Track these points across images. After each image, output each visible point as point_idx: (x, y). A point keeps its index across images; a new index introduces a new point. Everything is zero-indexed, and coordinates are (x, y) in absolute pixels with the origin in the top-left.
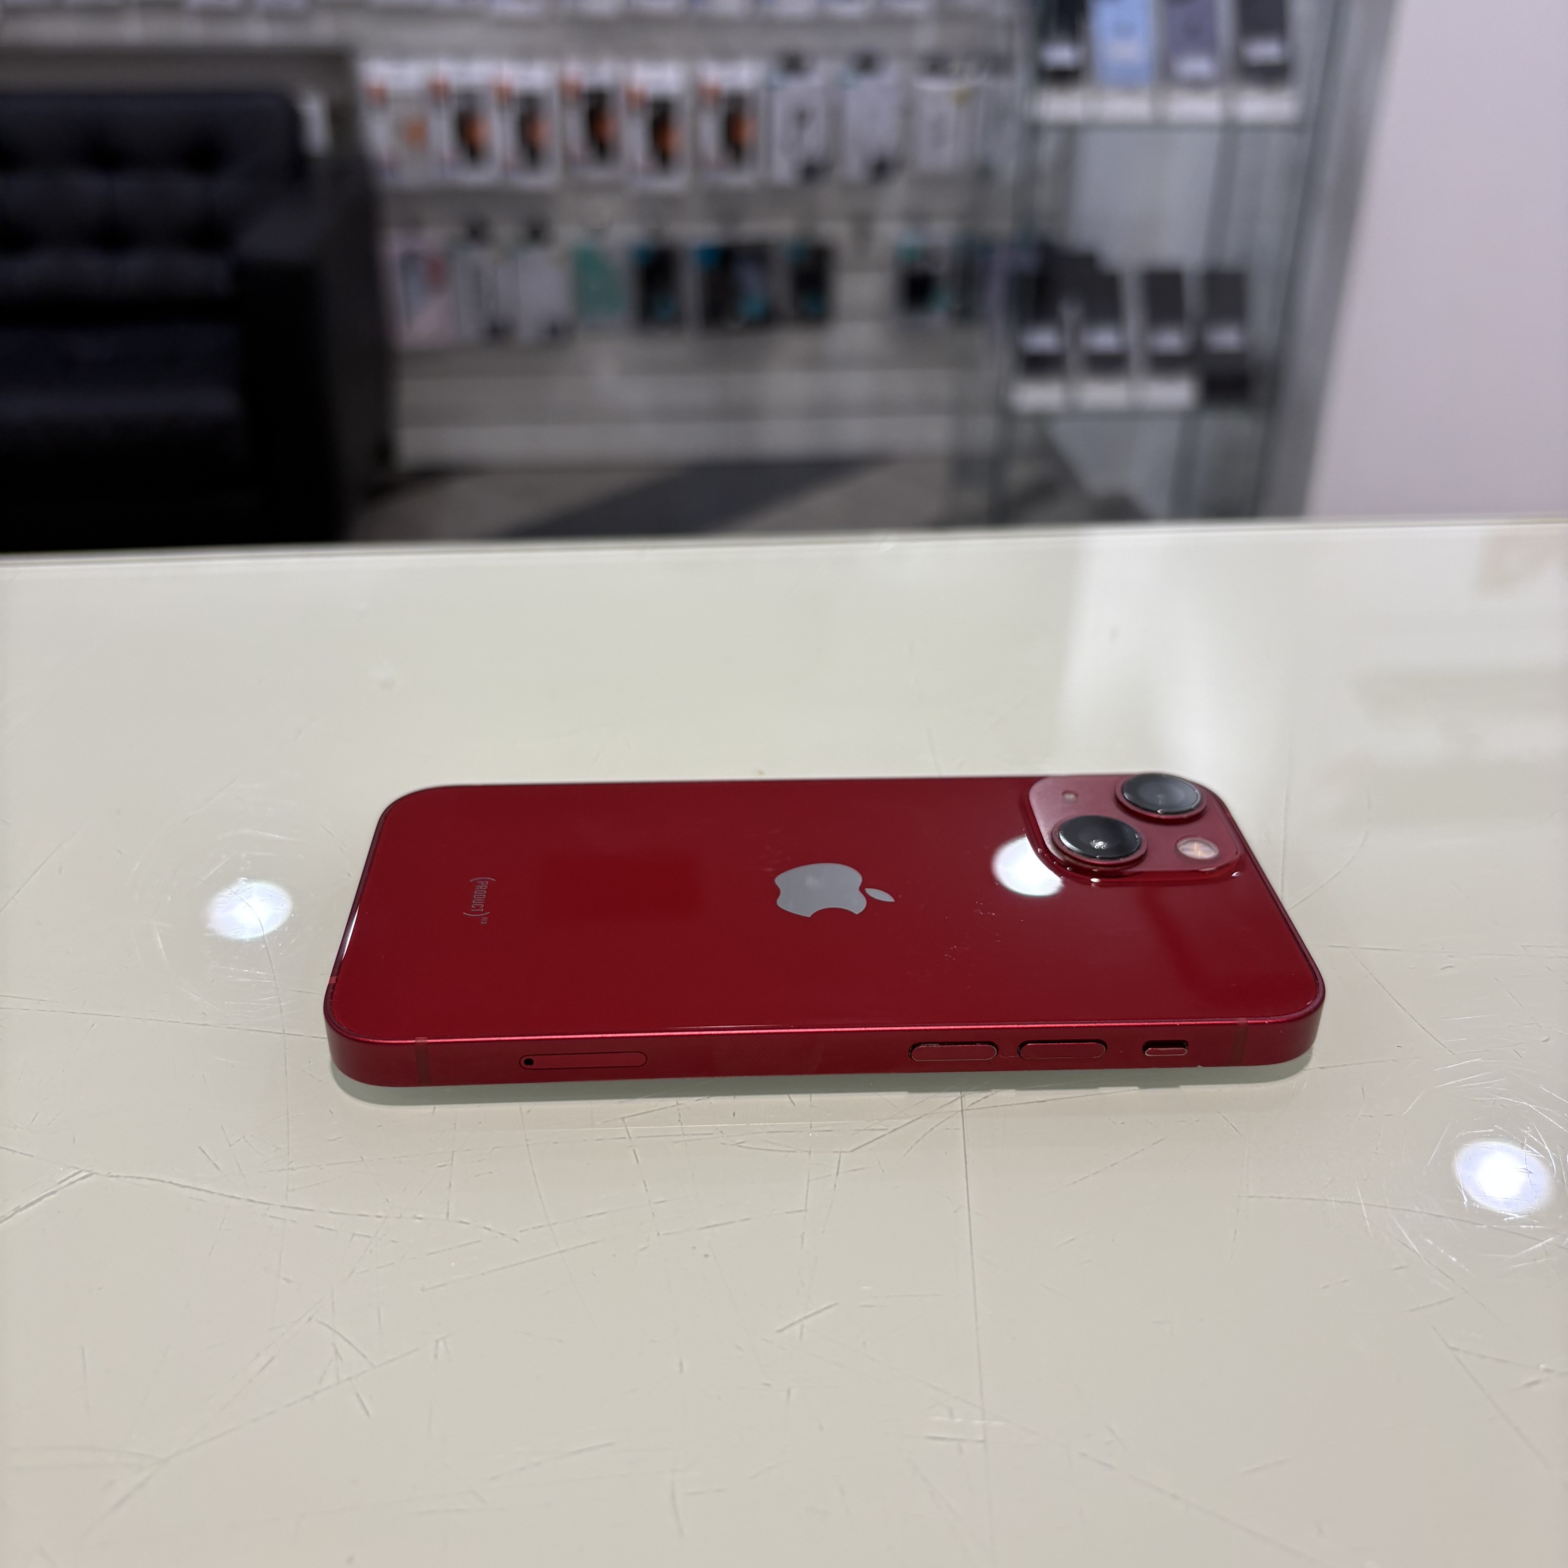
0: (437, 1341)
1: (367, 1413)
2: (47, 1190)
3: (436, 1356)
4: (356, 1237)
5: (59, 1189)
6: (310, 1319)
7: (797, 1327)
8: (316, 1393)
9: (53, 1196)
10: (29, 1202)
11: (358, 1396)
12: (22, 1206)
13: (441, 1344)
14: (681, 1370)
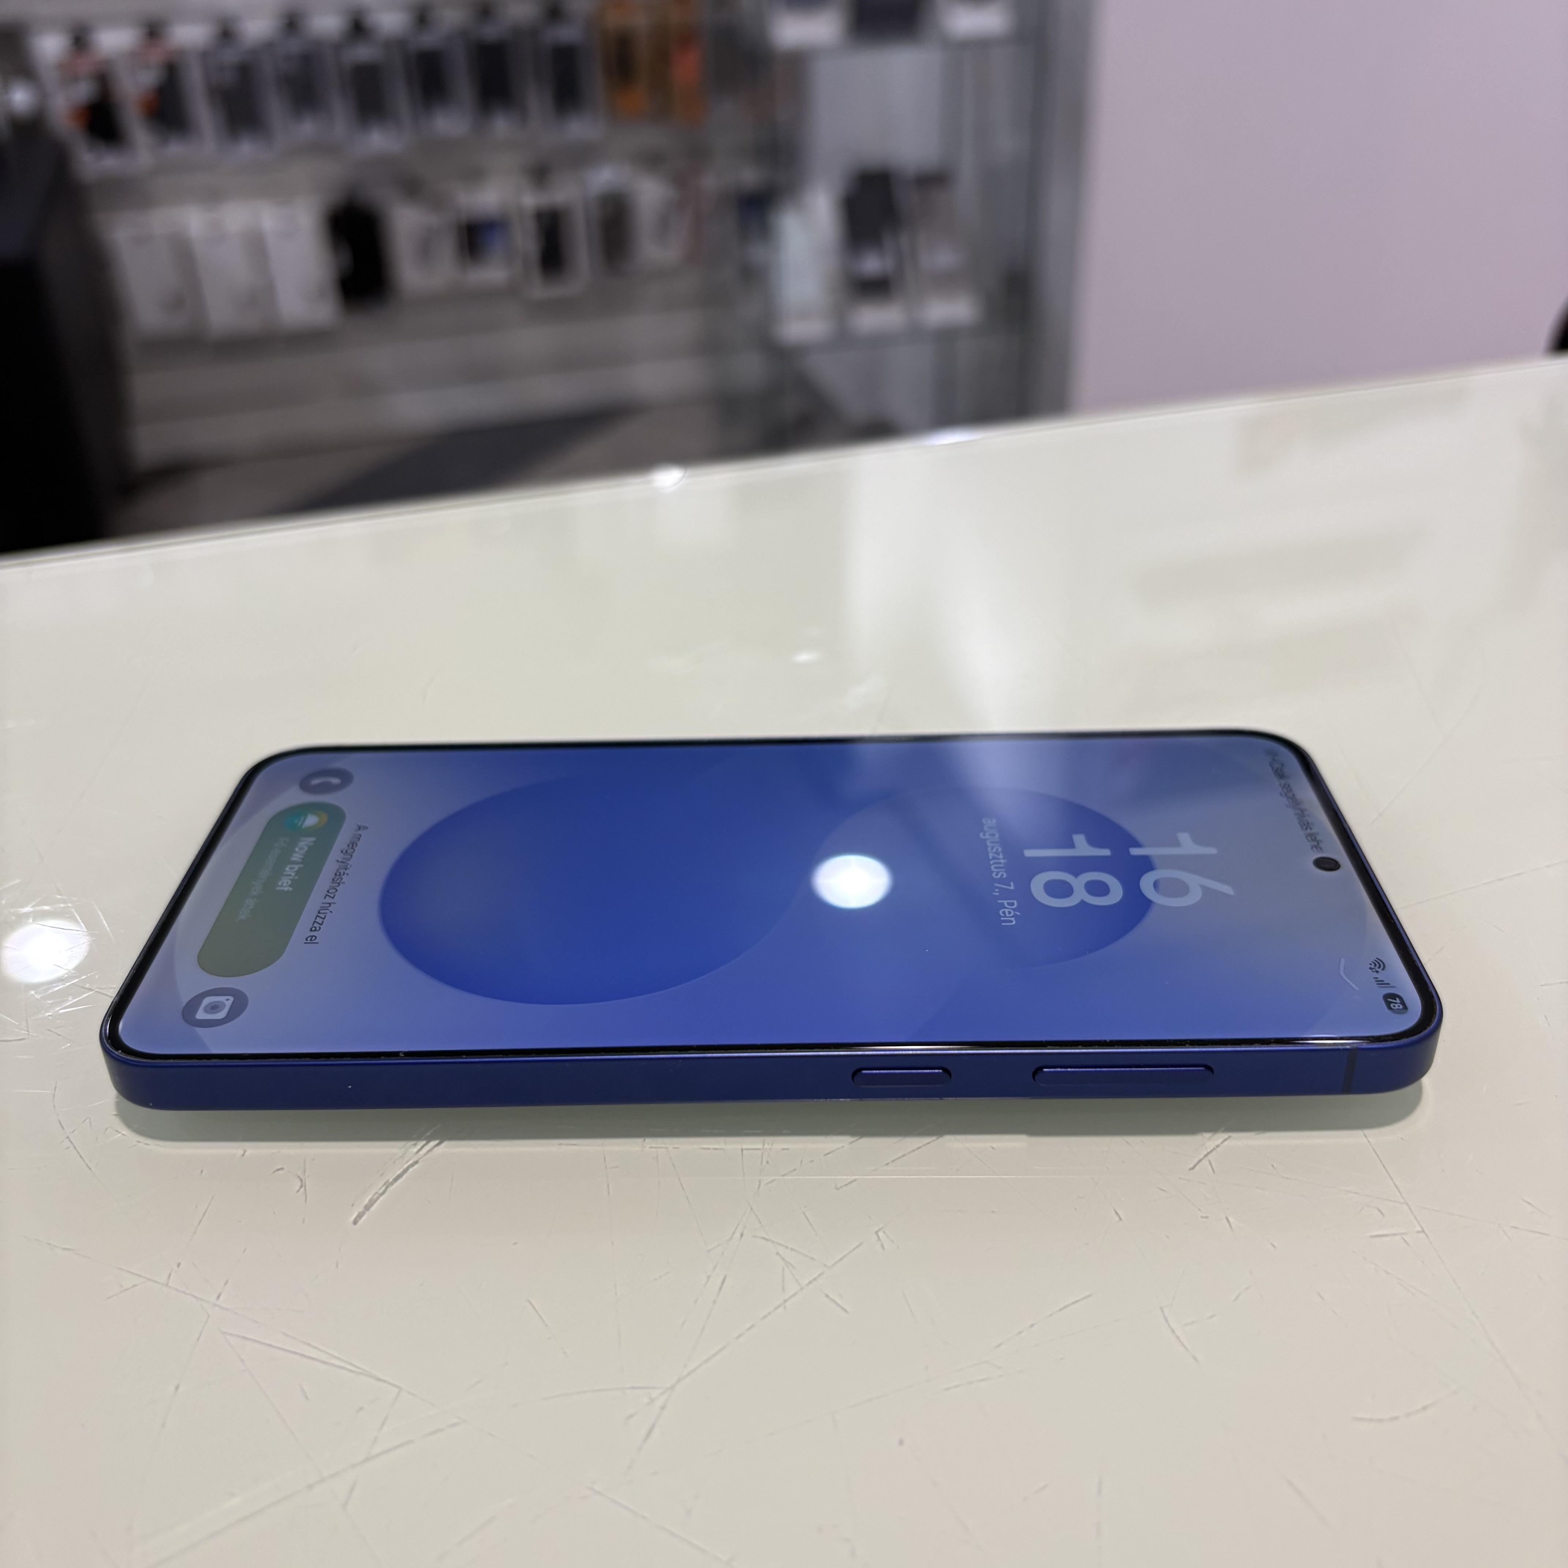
0: (877, 1233)
1: (846, 1311)
2: (407, 1162)
3: (883, 1247)
4: (745, 1152)
5: (420, 1158)
6: (742, 1235)
7: (1205, 1162)
8: (785, 1301)
9: (416, 1166)
10: (394, 1177)
11: (827, 1296)
12: (391, 1180)
13: (881, 1234)
14: (1120, 1219)
